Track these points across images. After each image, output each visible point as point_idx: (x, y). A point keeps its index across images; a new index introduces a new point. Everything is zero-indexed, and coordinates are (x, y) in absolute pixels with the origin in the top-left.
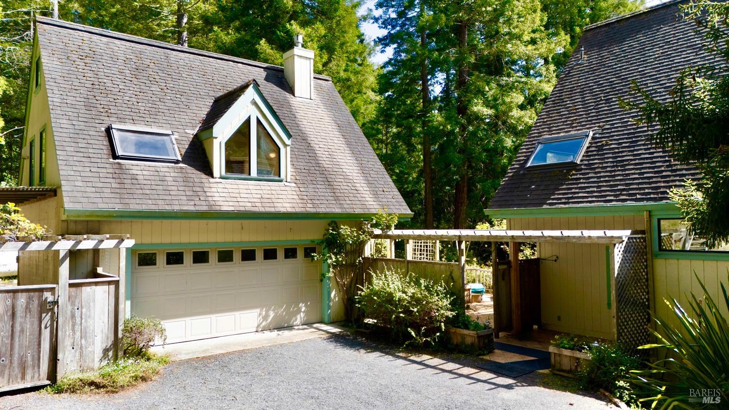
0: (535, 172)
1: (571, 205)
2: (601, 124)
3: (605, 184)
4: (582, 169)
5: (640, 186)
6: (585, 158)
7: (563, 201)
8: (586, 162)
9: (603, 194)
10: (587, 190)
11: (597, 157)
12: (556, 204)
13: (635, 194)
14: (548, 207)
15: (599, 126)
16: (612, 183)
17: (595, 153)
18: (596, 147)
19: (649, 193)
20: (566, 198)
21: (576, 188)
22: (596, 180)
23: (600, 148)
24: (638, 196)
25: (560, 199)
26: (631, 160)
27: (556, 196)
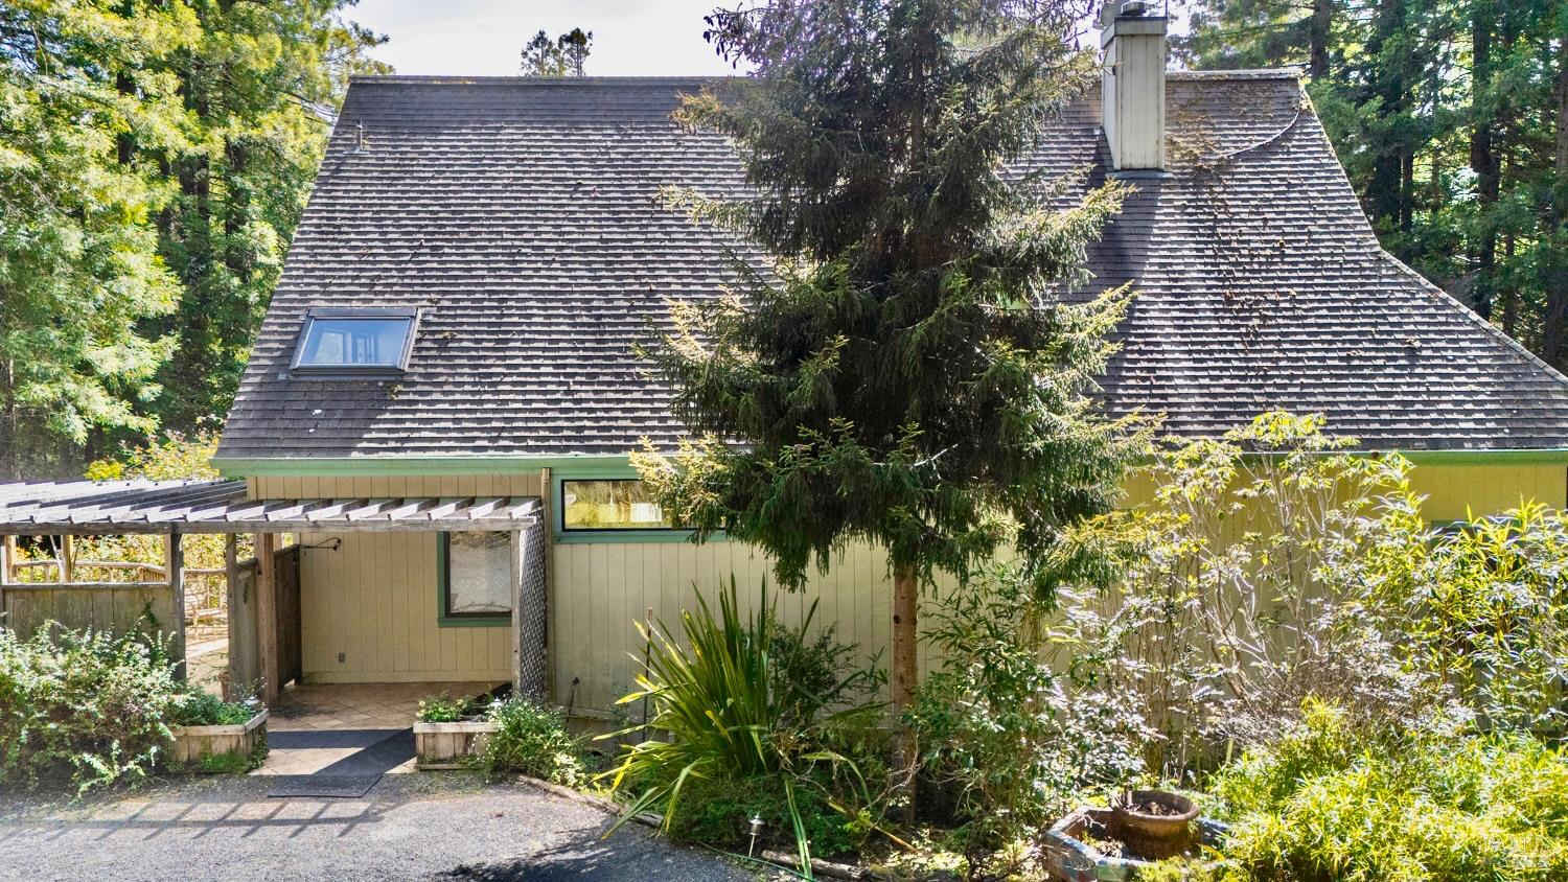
0: (314, 379)
1: (410, 455)
2: (433, 296)
3: (466, 416)
4: (415, 384)
5: (530, 425)
6: (416, 361)
7: (392, 444)
8: (421, 370)
9: (467, 434)
10: (435, 425)
11: (439, 362)
12: (377, 450)
13: (524, 439)
14: (361, 456)
15: (430, 300)
16: (478, 415)
17: (433, 353)
18: (435, 341)
19: (547, 438)
20: (397, 440)
21: (413, 421)
22: (447, 406)
23: (443, 344)
24: (531, 443)
25: (385, 440)
26: (505, 375)
27: (374, 435)
